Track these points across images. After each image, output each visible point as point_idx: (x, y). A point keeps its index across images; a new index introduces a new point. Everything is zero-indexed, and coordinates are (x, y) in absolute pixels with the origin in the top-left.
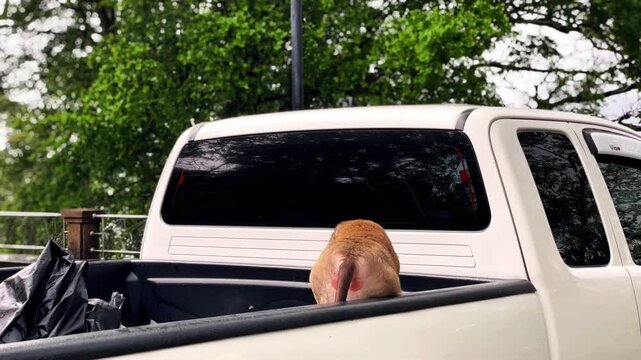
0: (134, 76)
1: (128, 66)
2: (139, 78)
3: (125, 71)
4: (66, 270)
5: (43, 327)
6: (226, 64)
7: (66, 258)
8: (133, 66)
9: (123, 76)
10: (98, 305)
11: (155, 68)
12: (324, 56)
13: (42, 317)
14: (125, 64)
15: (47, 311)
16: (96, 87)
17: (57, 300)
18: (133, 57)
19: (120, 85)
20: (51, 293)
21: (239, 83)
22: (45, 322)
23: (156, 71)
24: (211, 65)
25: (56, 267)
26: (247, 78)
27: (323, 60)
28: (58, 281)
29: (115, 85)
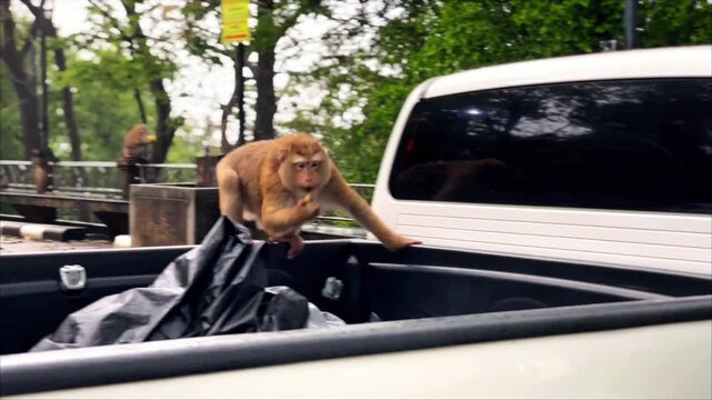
0: (464, 40)
1: (458, 29)
2: (470, 43)
3: (455, 35)
4: (238, 250)
5: (205, 319)
6: (564, 23)
7: (240, 236)
8: (463, 30)
9: (452, 42)
10: (280, 296)
11: (487, 31)
12: (678, 10)
13: (207, 306)
14: (455, 26)
15: (213, 298)
16: (426, 52)
17: (224, 287)
18: (464, 20)
19: (449, 51)
20: (219, 278)
21: (580, 45)
22: (209, 313)
23: (488, 34)
24: (548, 26)
25: (227, 248)
26: (588, 38)
27: (678, 15)
28: (228, 265)
29: (444, 50)
